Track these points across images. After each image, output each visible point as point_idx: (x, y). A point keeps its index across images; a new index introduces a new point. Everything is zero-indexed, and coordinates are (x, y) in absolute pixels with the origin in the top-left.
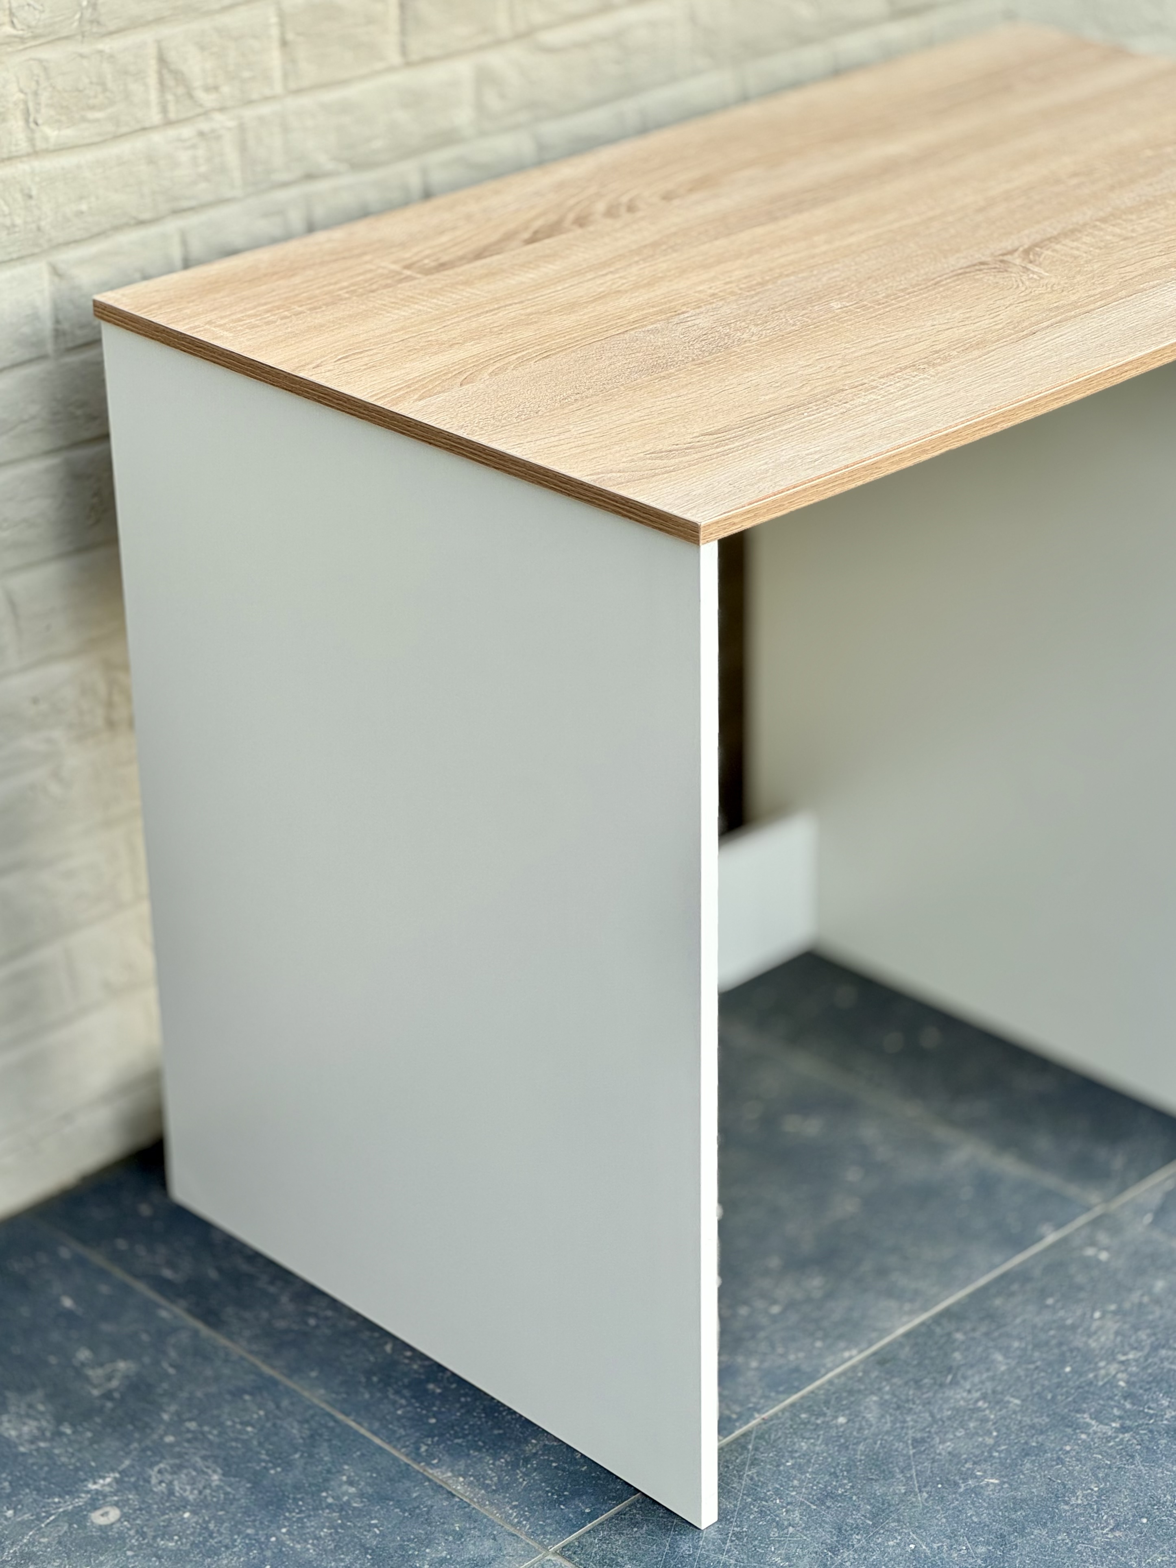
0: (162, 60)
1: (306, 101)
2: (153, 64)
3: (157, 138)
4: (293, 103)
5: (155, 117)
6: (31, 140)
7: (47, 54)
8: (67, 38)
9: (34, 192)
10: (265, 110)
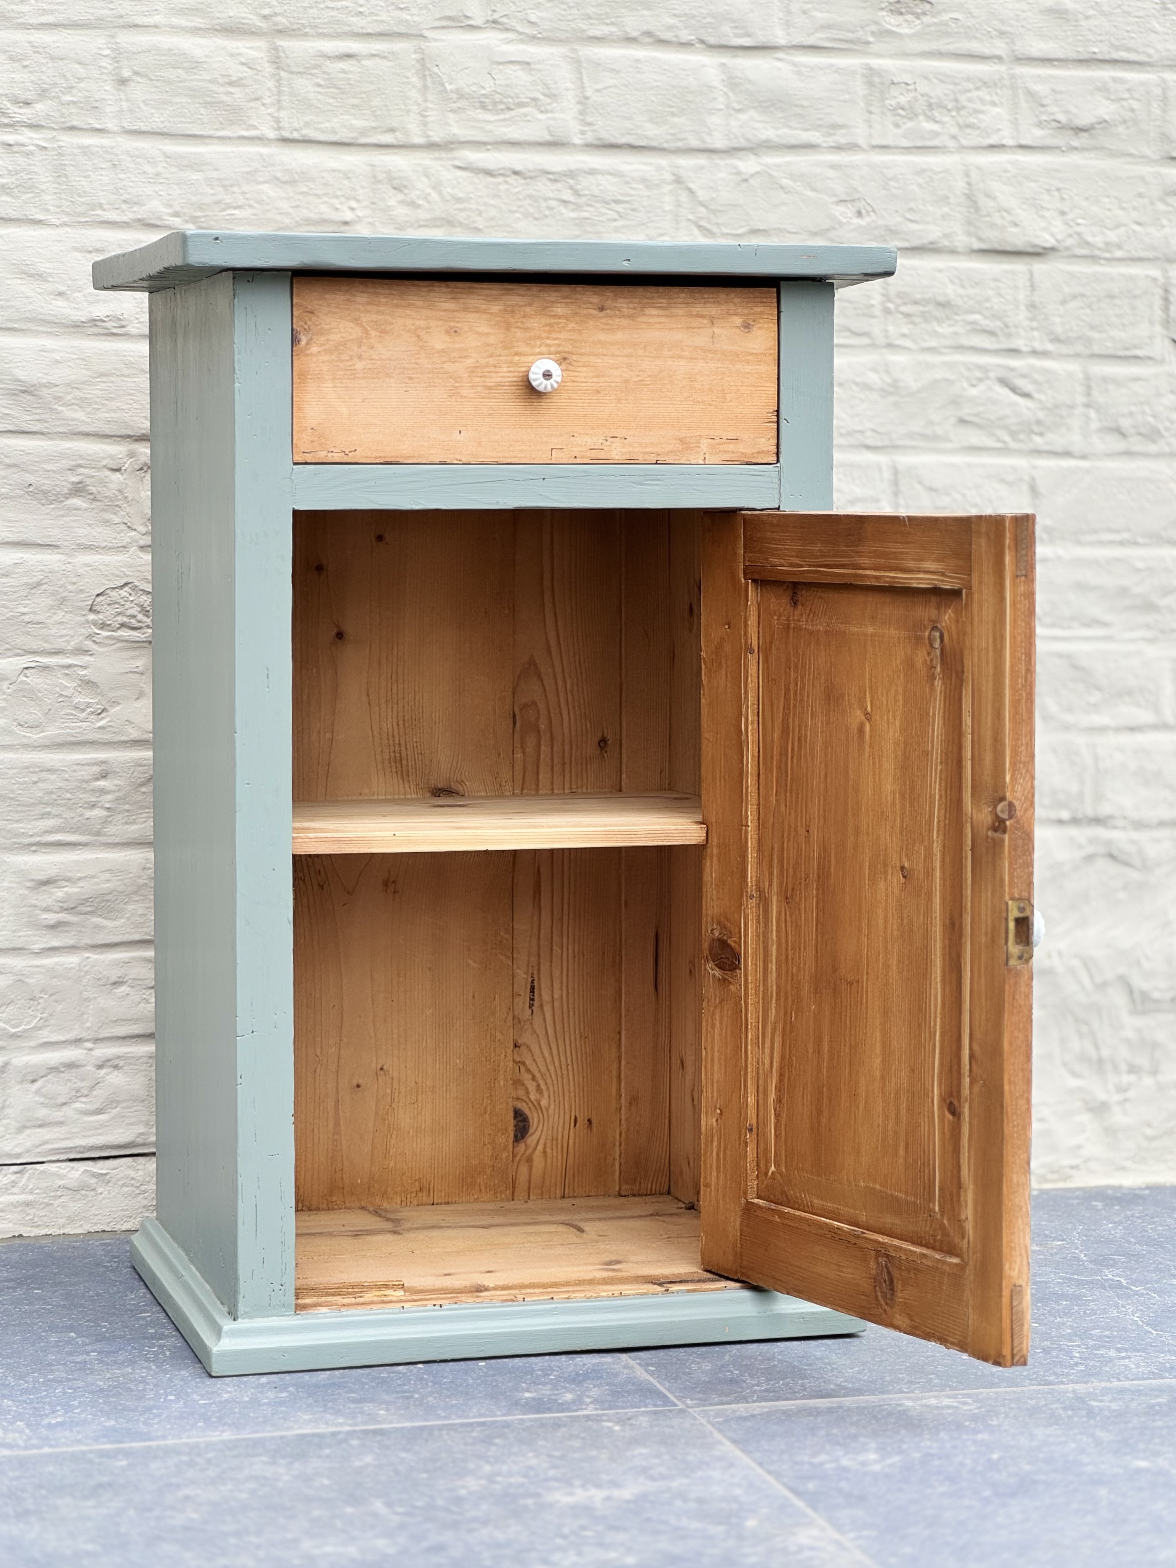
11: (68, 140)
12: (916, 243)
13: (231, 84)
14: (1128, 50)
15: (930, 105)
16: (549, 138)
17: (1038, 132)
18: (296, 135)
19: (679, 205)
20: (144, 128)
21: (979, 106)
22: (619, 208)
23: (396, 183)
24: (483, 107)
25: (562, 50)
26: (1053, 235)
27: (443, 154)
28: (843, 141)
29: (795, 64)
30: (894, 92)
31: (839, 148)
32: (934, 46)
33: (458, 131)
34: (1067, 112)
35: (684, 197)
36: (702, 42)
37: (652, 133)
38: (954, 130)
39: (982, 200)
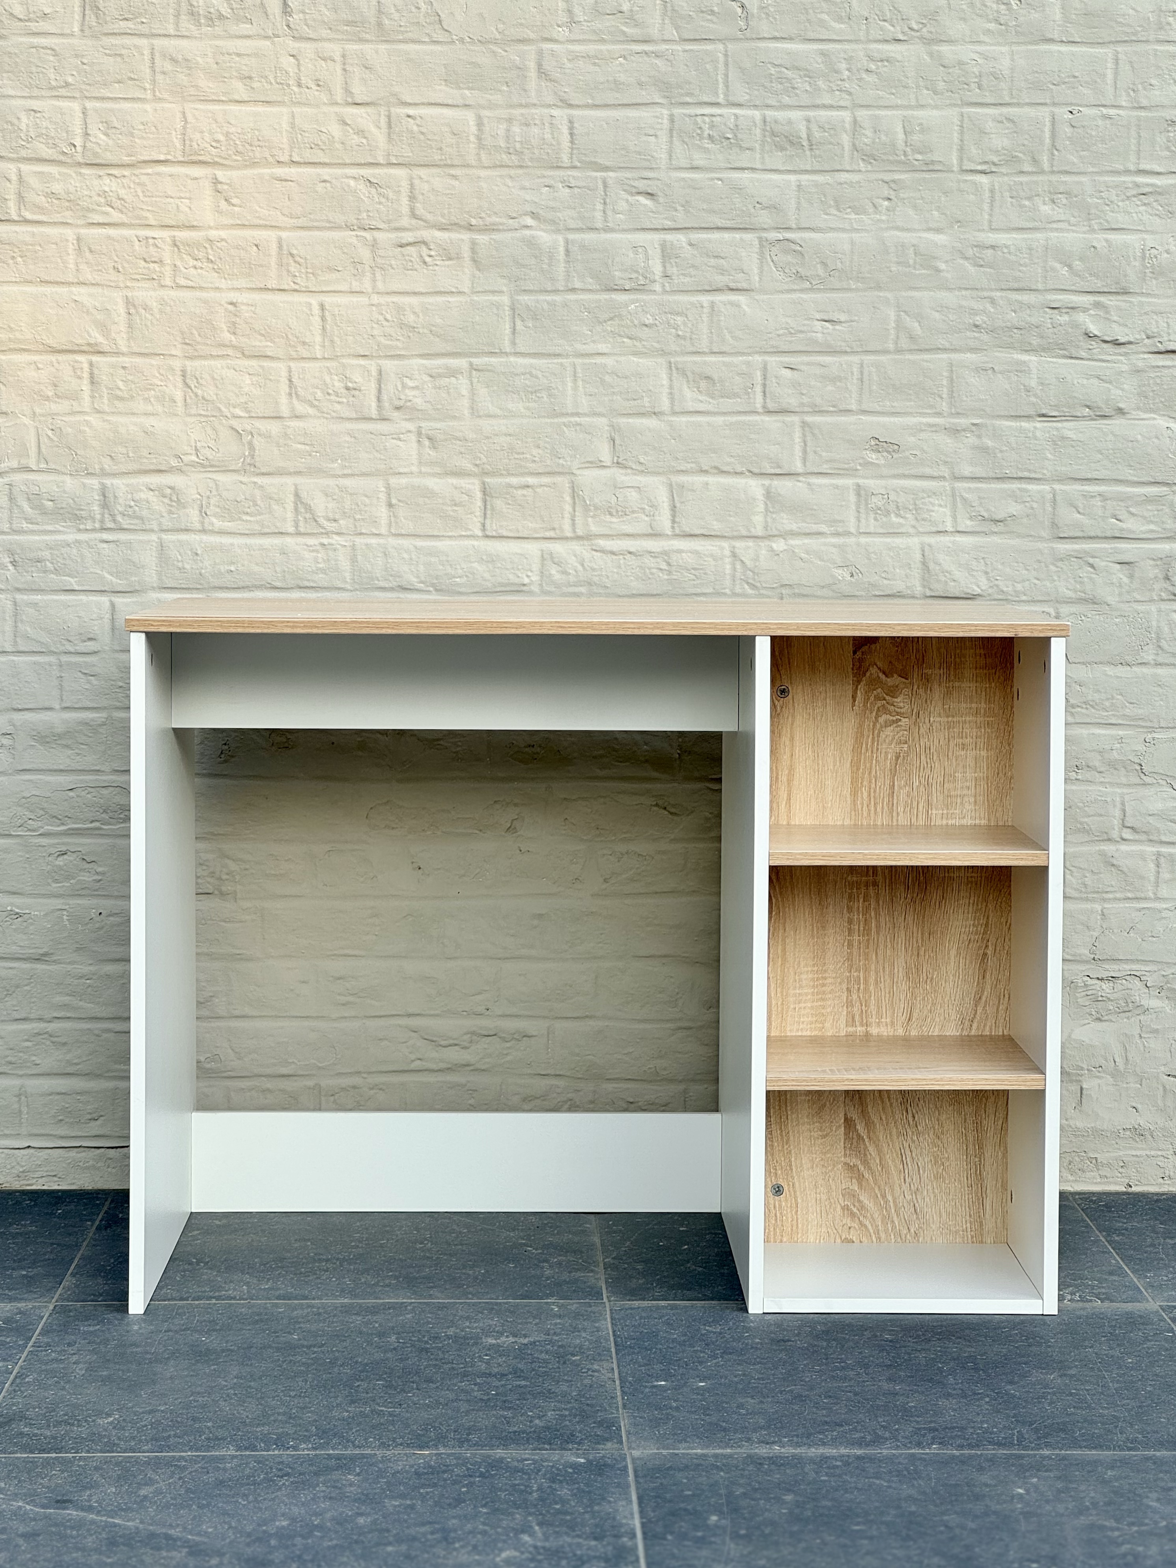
0: (297, 495)
1: (405, 543)
2: (292, 498)
3: (289, 540)
4: (392, 541)
5: (291, 530)
6: (202, 523)
7: (221, 478)
8: (234, 471)
9: (199, 552)
10: (373, 541)
11: (359, 540)
12: (889, 592)
13: (455, 505)
14: (1029, 471)
15: (898, 507)
16: (650, 531)
17: (969, 523)
18: (494, 534)
19: (735, 569)
20: (403, 532)
21: (931, 508)
22: (696, 573)
23: (556, 560)
24: (611, 514)
25: (662, 479)
26: (978, 586)
27: (586, 542)
28: (840, 530)
29: (809, 484)
30: (874, 499)
31: (837, 534)
32: (900, 471)
33: (594, 529)
34: (988, 510)
35: (738, 566)
36: (750, 472)
37: (717, 527)
38: (913, 523)
39: (931, 566)
